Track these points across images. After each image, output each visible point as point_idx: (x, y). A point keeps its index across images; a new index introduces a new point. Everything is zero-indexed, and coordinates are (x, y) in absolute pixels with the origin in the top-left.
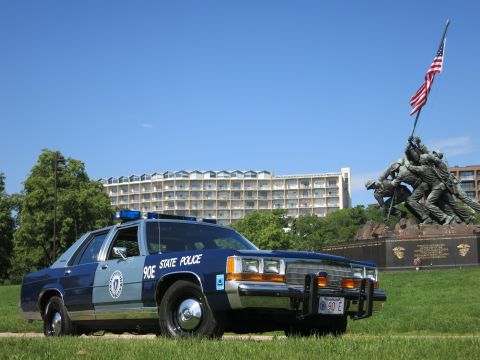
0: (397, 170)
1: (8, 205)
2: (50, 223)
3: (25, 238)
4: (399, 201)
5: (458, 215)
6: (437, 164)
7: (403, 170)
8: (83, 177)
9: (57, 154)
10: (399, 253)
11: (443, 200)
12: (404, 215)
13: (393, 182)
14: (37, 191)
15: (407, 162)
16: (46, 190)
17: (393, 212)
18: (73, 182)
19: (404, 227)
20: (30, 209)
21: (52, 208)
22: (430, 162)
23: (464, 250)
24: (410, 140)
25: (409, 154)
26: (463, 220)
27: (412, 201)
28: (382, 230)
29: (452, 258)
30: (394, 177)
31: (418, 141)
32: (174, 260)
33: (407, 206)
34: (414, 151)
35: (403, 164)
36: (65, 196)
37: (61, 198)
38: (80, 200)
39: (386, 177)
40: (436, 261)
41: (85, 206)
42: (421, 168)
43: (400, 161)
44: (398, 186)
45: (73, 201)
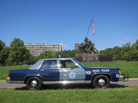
0: (83, 44)
1: (7, 49)
2: (17, 53)
3: (12, 56)
4: (83, 49)
5: (94, 52)
6: (90, 43)
7: (84, 43)
8: (23, 43)
9: (18, 39)
10: (84, 59)
11: (91, 49)
12: (84, 52)
13: (82, 46)
14: (14, 46)
15: (85, 42)
16: (16, 46)
17: (82, 52)
18: (21, 44)
19: (84, 54)
20: (12, 50)
21: (17, 50)
22: (89, 42)
23: (97, 58)
24: (86, 38)
25: (85, 40)
26: (95, 53)
27: (86, 49)
28: (80, 55)
29: (94, 60)
30: (82, 45)
31: (87, 38)
32: (99, 70)
33: (85, 50)
34: (86, 40)
35: (84, 42)
36: (20, 48)
37: (19, 48)
38: (23, 48)
39: (81, 45)
40: (91, 61)
41: (24, 49)
42: (88, 43)
43: (83, 42)
44: (83, 47)
45: (22, 49)
